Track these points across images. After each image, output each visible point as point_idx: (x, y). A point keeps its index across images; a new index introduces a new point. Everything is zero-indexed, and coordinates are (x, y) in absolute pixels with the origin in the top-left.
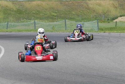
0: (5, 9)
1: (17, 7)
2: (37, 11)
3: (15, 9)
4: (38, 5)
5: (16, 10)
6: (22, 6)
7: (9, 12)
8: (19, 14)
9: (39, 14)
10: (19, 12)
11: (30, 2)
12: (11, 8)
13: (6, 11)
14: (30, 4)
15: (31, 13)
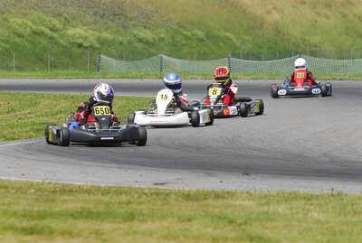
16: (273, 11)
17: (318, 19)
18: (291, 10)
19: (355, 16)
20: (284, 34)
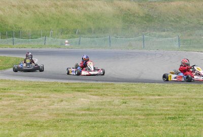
0: (125, 14)
1: (146, 10)
2: (177, 18)
3: (141, 14)
4: (180, 8)
5: (144, 15)
6: (153, 10)
7: (132, 18)
8: (148, 21)
10: (147, 19)
11: (166, 3)
12: (136, 13)
13: (128, 17)
14: (166, 6)
15: (168, 20)
17: (22, 14)
18: (8, 10)
19: (40, 13)
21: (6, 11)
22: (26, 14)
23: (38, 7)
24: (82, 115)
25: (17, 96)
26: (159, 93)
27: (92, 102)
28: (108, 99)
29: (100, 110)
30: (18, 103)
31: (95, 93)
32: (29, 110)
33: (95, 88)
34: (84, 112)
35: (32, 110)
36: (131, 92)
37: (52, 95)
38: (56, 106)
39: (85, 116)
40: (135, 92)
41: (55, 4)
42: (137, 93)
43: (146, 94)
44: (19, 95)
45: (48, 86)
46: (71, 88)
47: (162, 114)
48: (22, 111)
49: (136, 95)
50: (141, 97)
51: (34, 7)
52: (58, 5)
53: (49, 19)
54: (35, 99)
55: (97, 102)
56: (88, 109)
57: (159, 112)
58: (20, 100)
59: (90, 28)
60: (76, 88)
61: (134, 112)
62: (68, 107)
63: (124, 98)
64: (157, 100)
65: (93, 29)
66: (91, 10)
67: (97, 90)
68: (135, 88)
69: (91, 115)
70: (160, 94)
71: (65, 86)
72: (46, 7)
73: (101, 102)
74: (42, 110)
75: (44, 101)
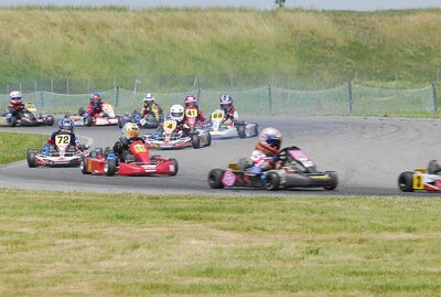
0: (305, 42)
1: (351, 34)
2: (421, 50)
3: (341, 42)
4: (427, 28)
5: (347, 44)
6: (368, 32)
7: (320, 50)
8: (356, 58)
9: (429, 61)
10: (354, 53)
11: (396, 18)
12: (330, 39)
13: (310, 49)
14: (395, 23)
15: (401, 55)
16: (21, 35)
17: (71, 43)
18: (40, 33)
19: (112, 40)
20: (34, 61)
21: (35, 36)
22: (82, 42)
23: (108, 27)
24: (193, 289)
25: (11, 233)
26: (409, 224)
27: (221, 250)
28: (267, 241)
29: (244, 272)
30: (11, 253)
31: (231, 224)
32: (39, 275)
33: (229, 211)
34: (196, 280)
35: (47, 273)
36: (332, 220)
37: (110, 230)
38: (118, 261)
39: (200, 292)
40: (340, 220)
41: (147, 21)
42: (348, 223)
43: (373, 227)
44: (19, 230)
45: (101, 205)
46: (166, 210)
47: (424, 287)
48: (18, 277)
49: (346, 228)
50: (359, 236)
51: (98, 28)
52: (153, 23)
53: (131, 53)
54: (60, 241)
55: (236, 251)
56: (209, 272)
57: (416, 282)
58: (19, 243)
59: (225, 75)
60: (177, 210)
61: (342, 280)
62: (153, 264)
63: (310, 238)
64: (408, 245)
65: (232, 76)
66: (227, 33)
67: (234, 216)
68: (339, 210)
69: (218, 288)
70: (414, 225)
71: (148, 205)
72: (126, 27)
73: (247, 251)
74: (77, 273)
75: (85, 247)
